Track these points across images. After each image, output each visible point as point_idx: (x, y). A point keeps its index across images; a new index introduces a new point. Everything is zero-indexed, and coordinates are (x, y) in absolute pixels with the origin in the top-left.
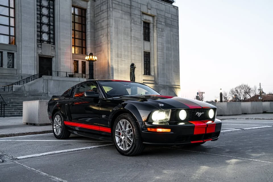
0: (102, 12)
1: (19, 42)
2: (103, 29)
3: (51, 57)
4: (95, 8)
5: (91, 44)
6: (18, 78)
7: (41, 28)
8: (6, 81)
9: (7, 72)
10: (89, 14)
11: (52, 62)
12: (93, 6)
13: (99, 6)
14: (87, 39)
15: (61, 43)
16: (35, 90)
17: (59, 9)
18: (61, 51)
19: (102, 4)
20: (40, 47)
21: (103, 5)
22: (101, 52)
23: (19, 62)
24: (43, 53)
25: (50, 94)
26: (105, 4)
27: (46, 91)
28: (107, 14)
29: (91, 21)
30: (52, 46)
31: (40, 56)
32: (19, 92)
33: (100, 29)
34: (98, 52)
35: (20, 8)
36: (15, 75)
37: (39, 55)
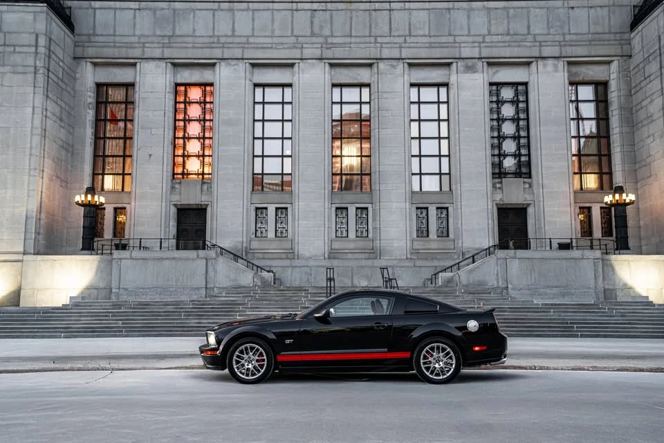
0: (648, 80)
1: (456, 184)
2: (652, 121)
3: (524, 207)
4: (632, 73)
5: (623, 163)
6: (456, 257)
7: (500, 147)
8: (436, 263)
9: (436, 247)
10: (614, 91)
11: (528, 217)
12: (625, 71)
13: (641, 66)
14: (612, 152)
15: (543, 172)
16: (479, 281)
17: (537, 98)
18: (544, 190)
19: (647, 60)
20: (500, 188)
21: (649, 62)
22: (651, 178)
23: (457, 223)
24: (505, 200)
25: (512, 289)
26: (654, 59)
27: (503, 284)
28: (660, 82)
29: (621, 108)
30: (524, 183)
31: (500, 207)
32: (450, 287)
33: (644, 123)
34: (644, 179)
35: (457, 117)
36: (452, 251)
37: (497, 204)
